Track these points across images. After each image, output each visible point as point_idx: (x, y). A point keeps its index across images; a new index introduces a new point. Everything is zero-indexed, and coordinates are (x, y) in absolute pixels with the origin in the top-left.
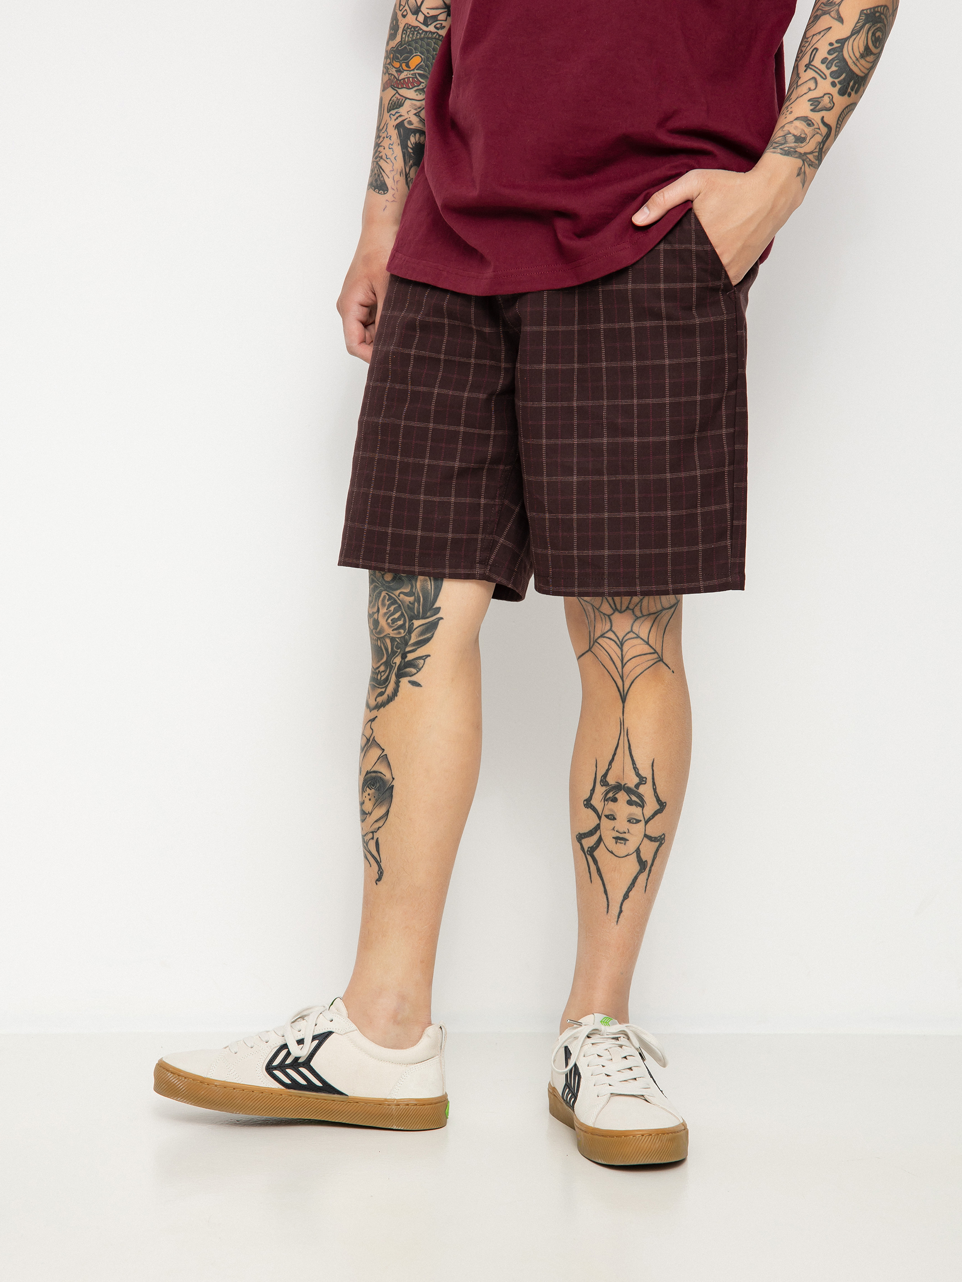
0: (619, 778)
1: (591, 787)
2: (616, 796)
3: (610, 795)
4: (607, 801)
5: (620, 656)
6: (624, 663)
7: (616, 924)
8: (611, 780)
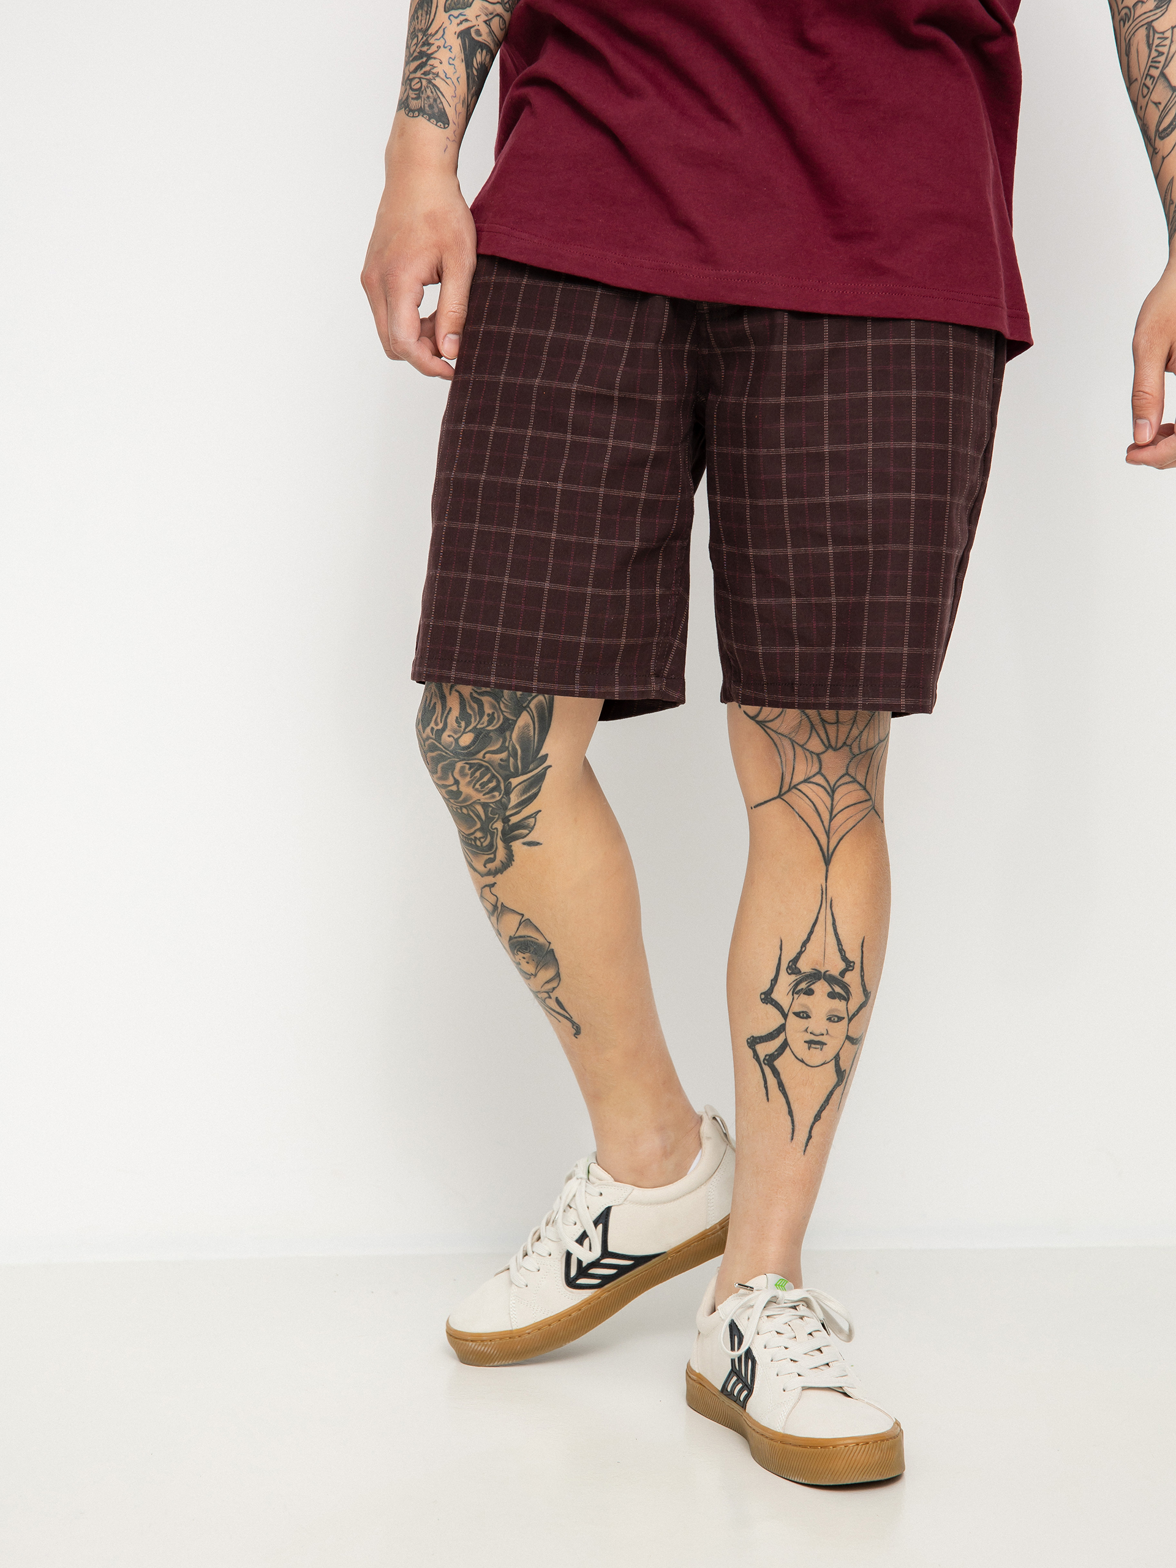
0: (817, 964)
1: (772, 976)
2: (812, 987)
3: (803, 985)
4: (797, 993)
5: (829, 806)
6: (833, 815)
7: (803, 1153)
8: (804, 966)
